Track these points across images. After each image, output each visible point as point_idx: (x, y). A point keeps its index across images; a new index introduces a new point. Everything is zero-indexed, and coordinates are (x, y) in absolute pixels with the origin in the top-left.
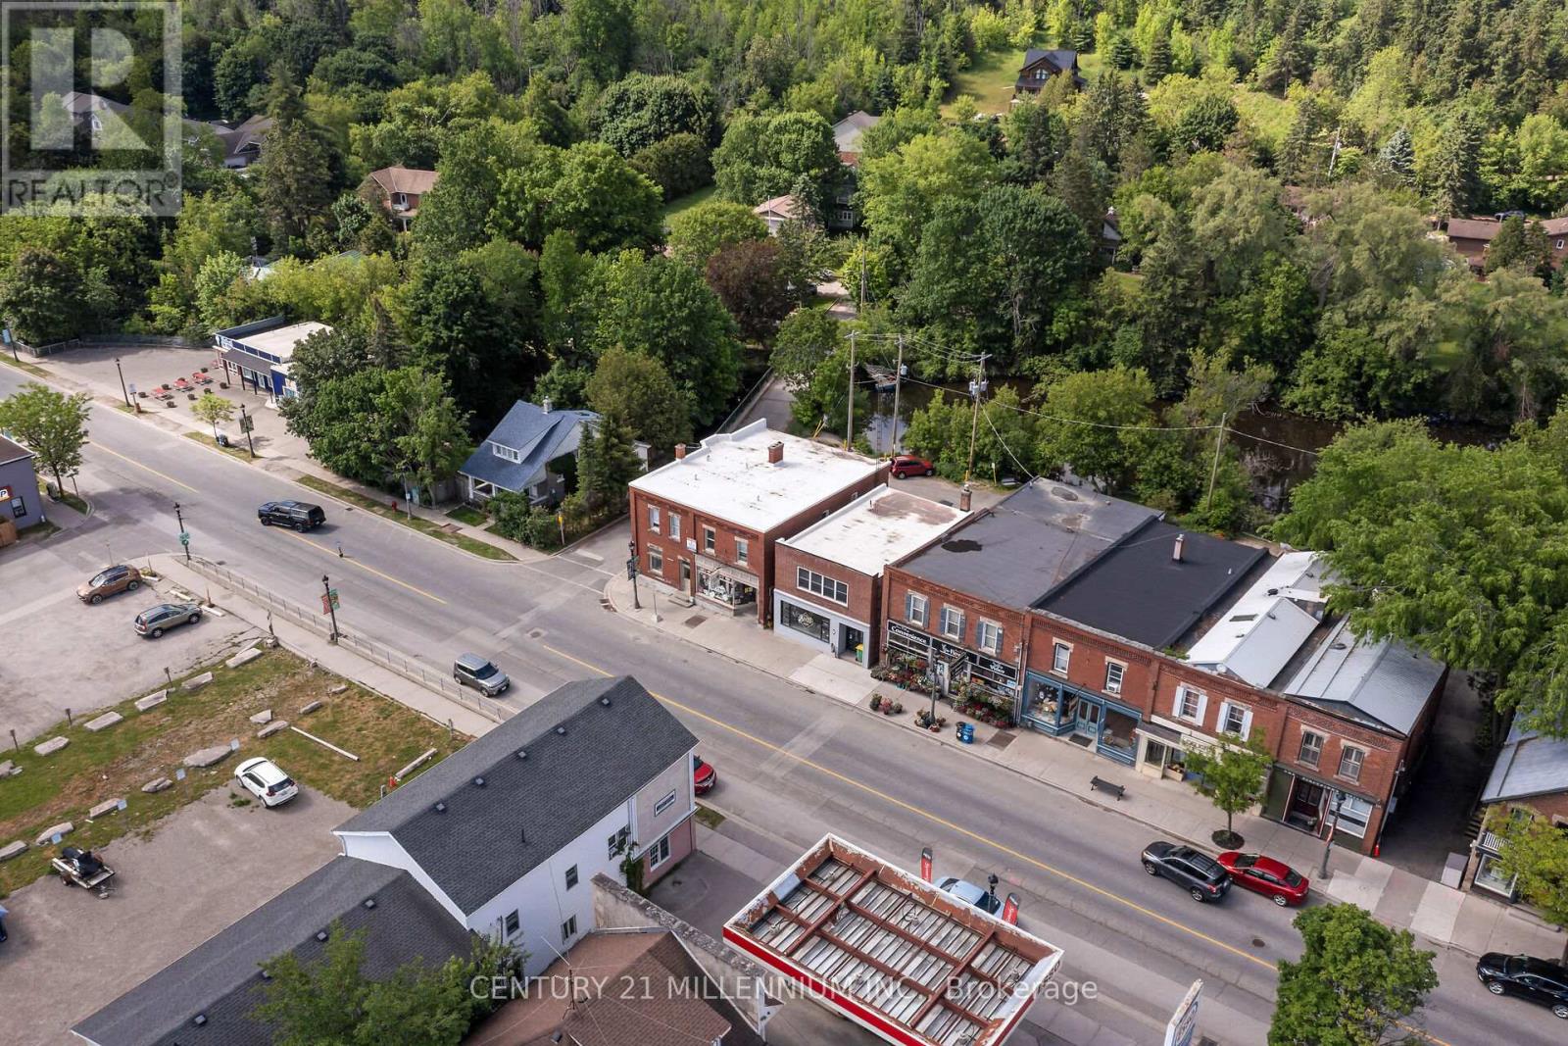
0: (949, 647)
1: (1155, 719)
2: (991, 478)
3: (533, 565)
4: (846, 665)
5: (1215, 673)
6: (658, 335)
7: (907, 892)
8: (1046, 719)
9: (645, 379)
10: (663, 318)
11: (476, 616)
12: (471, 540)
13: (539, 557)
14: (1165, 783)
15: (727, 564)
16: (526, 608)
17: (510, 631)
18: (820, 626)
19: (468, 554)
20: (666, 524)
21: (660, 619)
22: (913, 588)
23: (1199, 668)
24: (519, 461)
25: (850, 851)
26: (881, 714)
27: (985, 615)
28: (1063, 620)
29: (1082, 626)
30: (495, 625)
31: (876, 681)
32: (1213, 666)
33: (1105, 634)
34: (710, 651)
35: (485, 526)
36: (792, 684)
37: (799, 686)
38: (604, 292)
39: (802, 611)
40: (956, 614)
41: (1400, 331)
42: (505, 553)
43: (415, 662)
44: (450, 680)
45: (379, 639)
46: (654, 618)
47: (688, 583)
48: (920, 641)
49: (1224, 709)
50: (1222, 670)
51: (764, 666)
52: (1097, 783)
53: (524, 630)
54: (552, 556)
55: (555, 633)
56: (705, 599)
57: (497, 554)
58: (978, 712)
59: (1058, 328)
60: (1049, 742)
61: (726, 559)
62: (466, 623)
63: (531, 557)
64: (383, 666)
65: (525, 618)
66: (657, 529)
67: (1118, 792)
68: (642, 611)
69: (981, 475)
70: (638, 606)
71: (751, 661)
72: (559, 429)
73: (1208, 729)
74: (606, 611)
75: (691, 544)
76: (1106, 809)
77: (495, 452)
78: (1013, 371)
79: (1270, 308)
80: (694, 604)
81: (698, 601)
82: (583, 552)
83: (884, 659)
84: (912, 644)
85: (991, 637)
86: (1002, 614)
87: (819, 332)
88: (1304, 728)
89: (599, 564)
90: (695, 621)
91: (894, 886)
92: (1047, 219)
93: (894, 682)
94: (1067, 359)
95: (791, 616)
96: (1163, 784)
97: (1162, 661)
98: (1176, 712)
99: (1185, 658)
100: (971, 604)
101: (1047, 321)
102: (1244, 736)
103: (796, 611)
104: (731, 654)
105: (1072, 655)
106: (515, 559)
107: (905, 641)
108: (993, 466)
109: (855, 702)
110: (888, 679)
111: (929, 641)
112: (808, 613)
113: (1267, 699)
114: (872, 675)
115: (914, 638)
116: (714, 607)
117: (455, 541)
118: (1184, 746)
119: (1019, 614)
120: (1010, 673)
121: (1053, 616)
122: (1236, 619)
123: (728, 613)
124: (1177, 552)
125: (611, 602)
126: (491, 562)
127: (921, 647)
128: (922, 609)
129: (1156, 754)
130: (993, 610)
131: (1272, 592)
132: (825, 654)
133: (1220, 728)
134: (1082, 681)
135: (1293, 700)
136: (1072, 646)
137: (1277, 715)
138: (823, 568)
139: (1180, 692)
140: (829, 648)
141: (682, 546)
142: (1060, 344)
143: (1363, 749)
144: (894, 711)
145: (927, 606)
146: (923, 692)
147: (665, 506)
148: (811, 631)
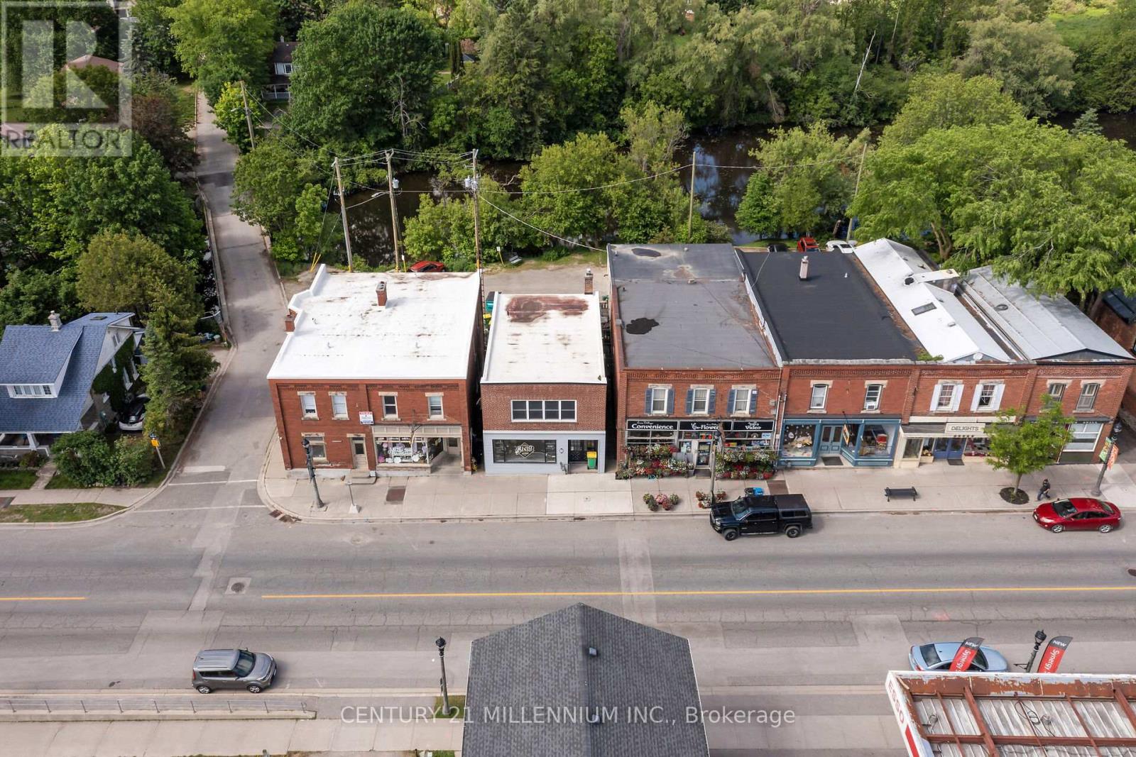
0: (699, 424)
1: (914, 419)
2: (497, 261)
3: (148, 505)
4: (582, 477)
5: (973, 363)
6: (129, 209)
7: (1011, 693)
8: (798, 454)
9: (149, 260)
10: (124, 192)
11: (142, 597)
12: (38, 507)
13: (149, 493)
14: (923, 470)
15: (418, 424)
16: (196, 560)
17: (202, 598)
18: (543, 450)
19: (52, 525)
20: (325, 407)
21: (360, 509)
22: (654, 381)
23: (959, 363)
24: (54, 395)
25: (926, 681)
26: (663, 512)
27: (738, 382)
28: (821, 362)
29: (841, 362)
30: (179, 597)
31: (623, 482)
32: (970, 357)
33: (865, 362)
34: (443, 520)
35: (41, 484)
36: (553, 519)
37: (564, 517)
38: (29, 180)
39: (519, 443)
40: (704, 392)
41: (691, 69)
42: (101, 506)
43: (121, 695)
44: (193, 694)
45: (36, 687)
46: (353, 509)
47: (363, 459)
48: (665, 428)
49: (979, 389)
50: (978, 357)
51: (513, 513)
52: (892, 494)
53: (218, 586)
54: (161, 488)
55: (260, 574)
56: (389, 468)
57: (91, 511)
58: (743, 473)
59: (439, 121)
60: (811, 473)
61: (415, 418)
62: (141, 612)
63: (135, 498)
64: (76, 720)
65: (204, 571)
66: (314, 415)
67: (911, 494)
68: (331, 508)
69: (490, 260)
70: (321, 504)
71: (495, 513)
72: (85, 341)
73: (964, 411)
74: (289, 525)
75: (366, 417)
76: (916, 513)
77: (12, 394)
78: (409, 167)
79: (595, 71)
80: (377, 477)
81: (380, 473)
82: (192, 469)
83: (623, 458)
84: (654, 434)
85: (744, 402)
86: (756, 376)
87: (284, 169)
88: (1049, 382)
89: (226, 475)
90: (396, 495)
91: (993, 694)
92: (409, 28)
93: (645, 475)
94: (454, 146)
95: (505, 451)
96: (924, 470)
97: (922, 368)
98: (934, 407)
99: (940, 358)
100: (720, 377)
101: (428, 118)
102: (995, 405)
103: (512, 444)
104: (468, 514)
105: (829, 390)
106: (118, 508)
107: (646, 434)
108: (499, 249)
109: (629, 510)
110: (637, 476)
111: (675, 425)
112: (529, 442)
113: (1020, 369)
114: (618, 477)
115: (658, 428)
116: (407, 473)
117: (17, 516)
118: (949, 433)
119: (776, 371)
120: (767, 426)
121: (812, 362)
122: (917, 312)
123: (422, 472)
124: (803, 272)
125: (285, 512)
126: (91, 523)
127: (668, 434)
128: (665, 398)
129: (911, 448)
130: (746, 376)
131: (909, 281)
132: (554, 475)
133: (974, 407)
134: (838, 410)
135: (1042, 363)
136: (830, 383)
137: (1026, 380)
138: (546, 394)
139: (938, 389)
140: (557, 467)
141: (353, 422)
142: (446, 136)
143: (1102, 382)
144: (672, 503)
145: (671, 393)
146: (679, 474)
147: (323, 388)
148: (531, 458)
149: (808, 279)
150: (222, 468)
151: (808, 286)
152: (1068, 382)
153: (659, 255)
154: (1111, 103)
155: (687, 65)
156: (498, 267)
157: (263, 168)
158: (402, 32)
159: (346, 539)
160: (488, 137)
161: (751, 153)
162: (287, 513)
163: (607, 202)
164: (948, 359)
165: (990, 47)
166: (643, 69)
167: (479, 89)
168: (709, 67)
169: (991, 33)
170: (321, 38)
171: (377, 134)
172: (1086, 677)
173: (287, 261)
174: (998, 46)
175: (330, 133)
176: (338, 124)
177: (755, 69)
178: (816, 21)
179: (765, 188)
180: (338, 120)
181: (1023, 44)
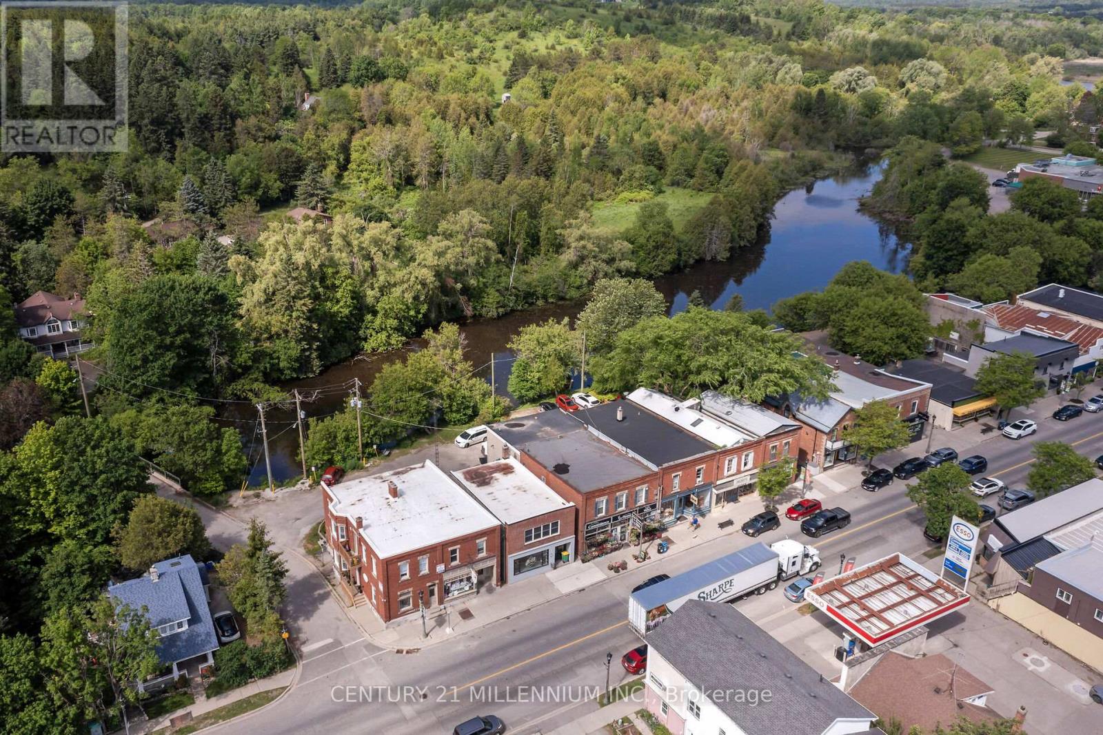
0: (621, 516)
1: (719, 482)
2: (373, 455)
3: (300, 681)
4: (563, 569)
5: (740, 445)
8: (668, 519)
12: (217, 710)
13: (295, 673)
15: (471, 563)
17: (408, 711)
18: (541, 558)
20: (415, 569)
21: (452, 629)
23: (733, 447)
24: (185, 629)
25: (820, 587)
26: (622, 571)
27: (638, 486)
28: (676, 462)
29: (685, 460)
31: (588, 563)
32: (738, 442)
33: (695, 457)
34: (508, 618)
35: (199, 697)
36: (568, 595)
37: (573, 592)
39: (528, 558)
40: (623, 496)
41: (410, 288)
42: (271, 691)
46: (449, 631)
47: (435, 599)
48: (605, 524)
49: (743, 458)
50: (742, 441)
51: (544, 600)
52: (722, 525)
54: (299, 666)
56: (451, 600)
60: (674, 528)
61: (469, 561)
63: (291, 679)
66: (407, 577)
67: (729, 523)
68: (430, 637)
69: (369, 456)
70: (425, 635)
71: (534, 603)
73: (739, 472)
74: (412, 655)
75: (440, 568)
76: (737, 532)
79: (344, 300)
80: (445, 609)
81: (446, 605)
82: (308, 648)
83: (584, 549)
84: (599, 529)
85: (642, 496)
86: (647, 479)
88: (770, 445)
90: (465, 615)
93: (599, 556)
95: (520, 565)
96: (725, 510)
97: (720, 453)
98: (726, 473)
99: (725, 446)
100: (630, 485)
101: (233, 357)
102: (750, 465)
103: (524, 560)
104: (519, 610)
105: (681, 477)
106: (284, 688)
107: (595, 530)
108: (375, 447)
109: (605, 577)
110: (594, 558)
111: (609, 520)
112: (533, 555)
113: (759, 442)
114: (584, 561)
115: (602, 524)
116: (462, 600)
117: (209, 721)
118: (736, 485)
119: (656, 474)
120: (654, 507)
121: (672, 463)
122: (694, 424)
123: (471, 596)
124: (619, 417)
125: (405, 649)
126: (273, 704)
127: (604, 527)
128: (604, 506)
129: (718, 500)
130: (643, 480)
131: (677, 409)
132: (549, 573)
133: (743, 469)
134: (685, 488)
135: (768, 437)
136: (680, 473)
137: (762, 447)
138: (543, 521)
139: (727, 462)
140: (549, 567)
141: (433, 573)
142: (246, 369)
143: (790, 440)
144: (624, 566)
145: (607, 501)
146: (616, 549)
147: (412, 557)
148: (533, 566)
149: (624, 418)
150: (330, 640)
151: (626, 424)
152: (777, 443)
153: (523, 425)
154: (653, 272)
155: (406, 286)
156: (377, 460)
157: (187, 424)
158: (206, 294)
159: (461, 647)
160: (278, 364)
161: (508, 346)
162: (408, 648)
163: (441, 396)
164: (729, 446)
165: (584, 247)
166: (376, 293)
167: (267, 328)
168: (424, 284)
169: (581, 238)
170: (145, 309)
171: (195, 378)
172: (871, 564)
173: (215, 493)
174: (590, 246)
175: (162, 384)
176: (166, 376)
177: (450, 282)
178: (478, 243)
179: (526, 367)
180: (167, 372)
181: (602, 242)
